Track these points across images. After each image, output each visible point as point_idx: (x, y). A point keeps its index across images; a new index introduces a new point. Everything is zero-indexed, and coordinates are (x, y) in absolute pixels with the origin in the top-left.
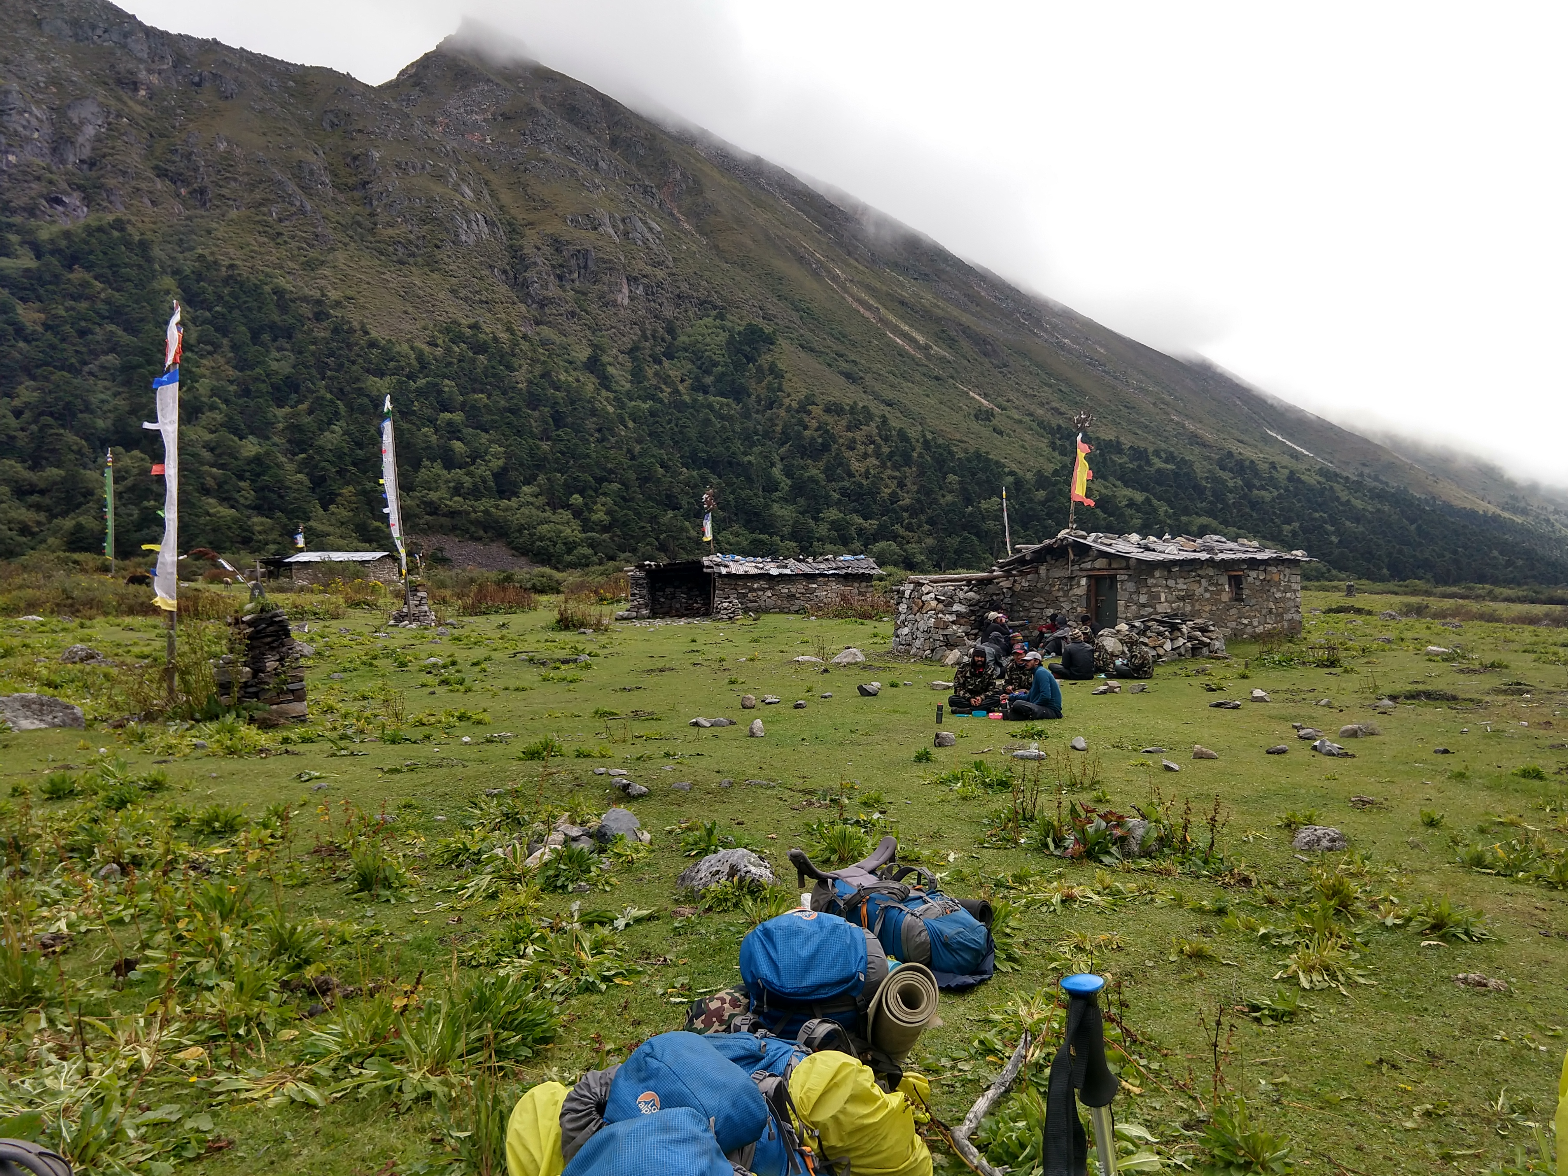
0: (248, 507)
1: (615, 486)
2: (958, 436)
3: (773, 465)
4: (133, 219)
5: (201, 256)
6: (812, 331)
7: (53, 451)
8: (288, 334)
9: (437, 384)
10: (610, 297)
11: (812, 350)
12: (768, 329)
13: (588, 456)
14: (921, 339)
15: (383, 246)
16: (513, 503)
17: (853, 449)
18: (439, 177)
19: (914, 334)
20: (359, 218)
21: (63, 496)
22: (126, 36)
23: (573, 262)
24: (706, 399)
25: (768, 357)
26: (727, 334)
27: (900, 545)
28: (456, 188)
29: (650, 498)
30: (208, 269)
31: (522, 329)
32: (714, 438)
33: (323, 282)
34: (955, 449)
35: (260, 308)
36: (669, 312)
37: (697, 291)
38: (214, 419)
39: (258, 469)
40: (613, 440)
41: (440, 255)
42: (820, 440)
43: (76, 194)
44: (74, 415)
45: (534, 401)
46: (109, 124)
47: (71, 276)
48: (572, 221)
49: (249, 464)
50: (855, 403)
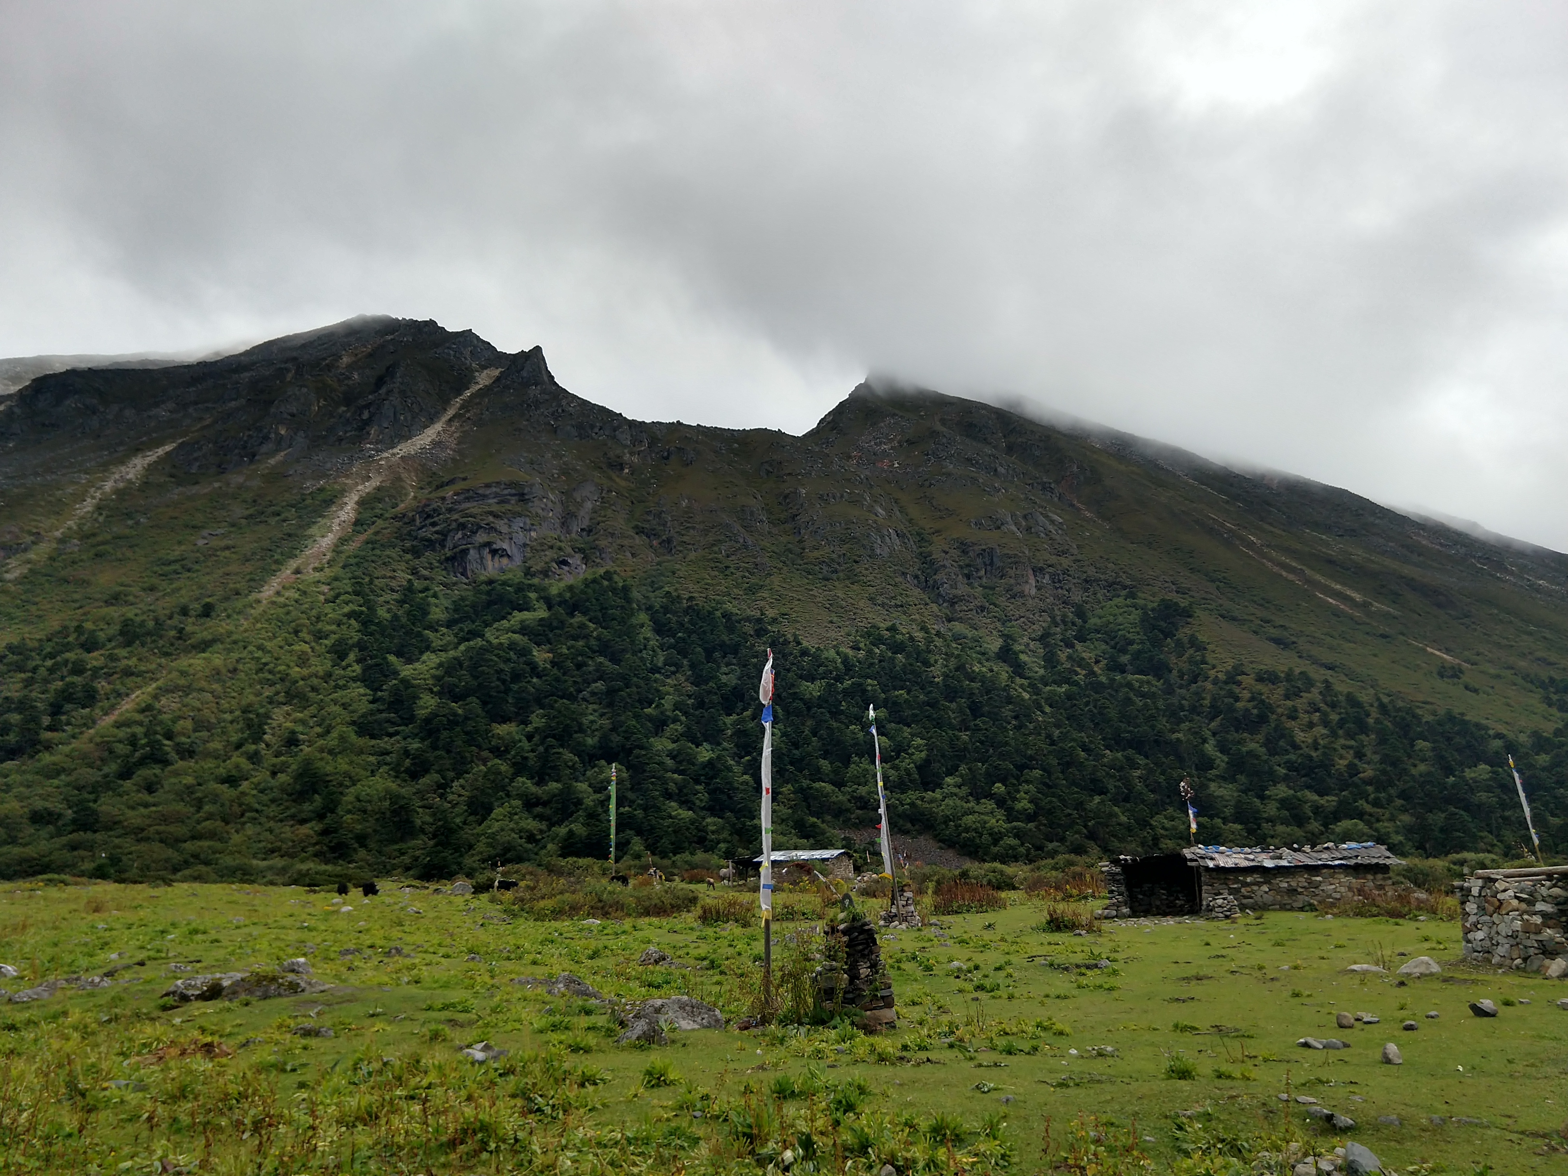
0: (703, 808)
1: (1037, 773)
2: (1421, 697)
3: (1205, 741)
4: (618, 569)
5: (668, 592)
6: (1232, 600)
7: (554, 768)
8: (735, 650)
9: (860, 685)
10: (1017, 589)
11: (1234, 619)
12: (1183, 603)
13: (1007, 744)
14: (1358, 597)
15: (810, 567)
16: (938, 795)
17: (1294, 718)
18: (855, 502)
19: (1349, 592)
20: (790, 546)
21: (560, 806)
22: (615, 430)
23: (979, 561)
24: (1125, 678)
25: (1187, 630)
26: (1139, 612)
27: (1369, 824)
28: (871, 509)
29: (1074, 783)
30: (672, 603)
31: (935, 627)
32: (1137, 717)
33: (762, 603)
34: (1419, 712)
35: (712, 630)
36: (1077, 597)
37: (1104, 573)
38: (676, 730)
39: (711, 773)
40: (1031, 726)
41: (858, 568)
42: (1255, 711)
43: (577, 555)
44: (571, 736)
45: (951, 693)
46: (603, 498)
47: (572, 621)
48: (976, 524)
49: (704, 769)
50: (1290, 669)
